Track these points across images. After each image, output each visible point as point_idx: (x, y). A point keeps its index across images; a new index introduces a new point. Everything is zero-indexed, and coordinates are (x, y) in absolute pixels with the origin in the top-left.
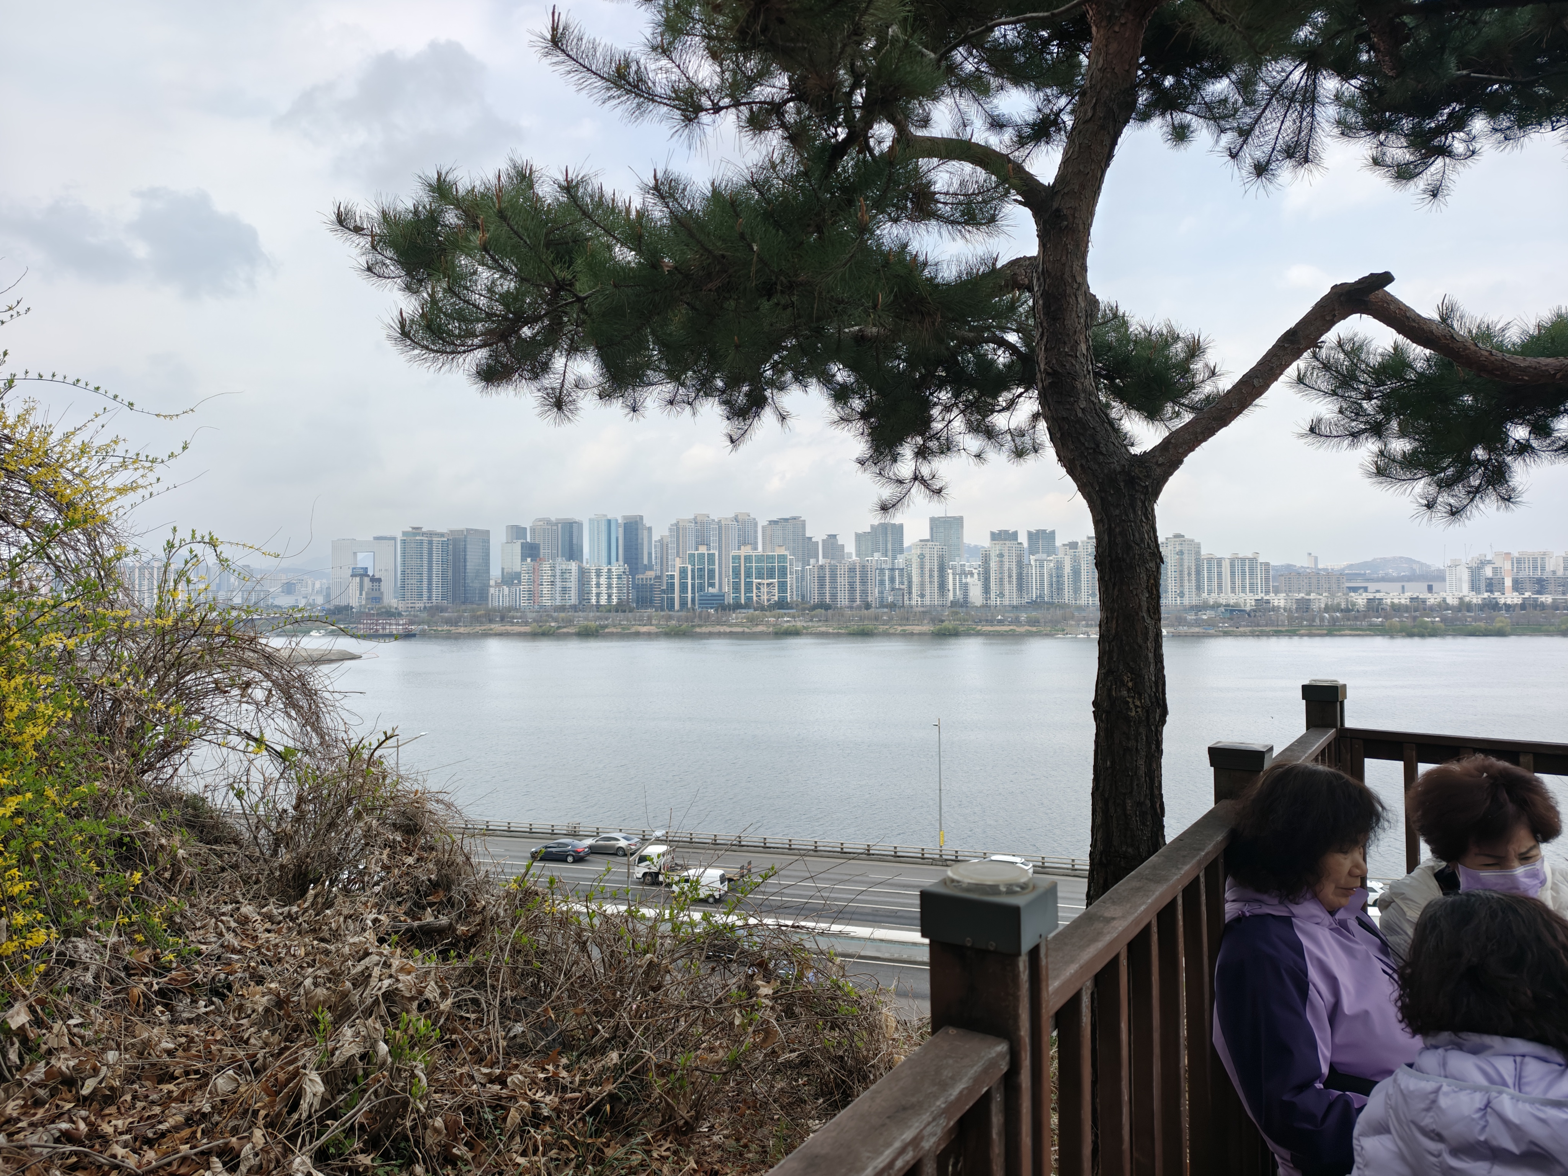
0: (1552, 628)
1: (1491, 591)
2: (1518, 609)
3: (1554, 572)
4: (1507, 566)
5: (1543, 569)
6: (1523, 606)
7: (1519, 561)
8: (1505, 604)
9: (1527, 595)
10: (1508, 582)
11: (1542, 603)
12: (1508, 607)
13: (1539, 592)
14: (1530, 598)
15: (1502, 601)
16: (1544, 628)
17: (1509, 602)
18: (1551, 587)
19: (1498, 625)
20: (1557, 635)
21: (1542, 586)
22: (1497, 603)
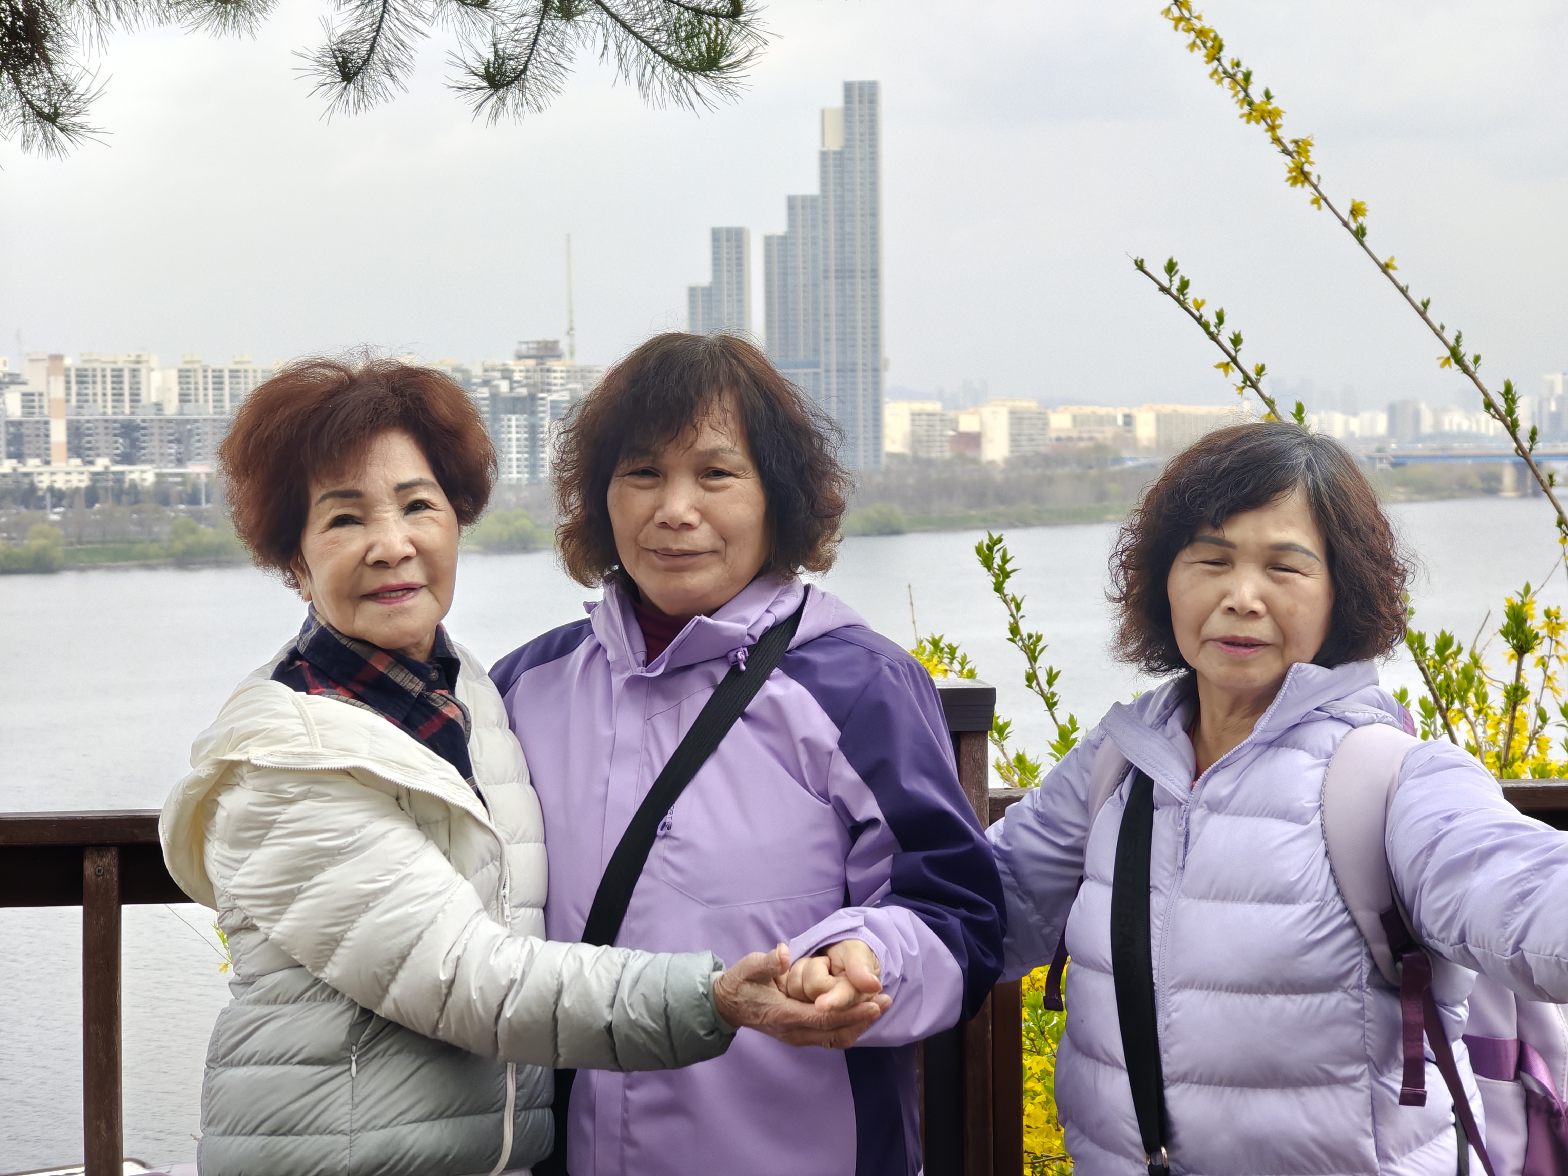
0: (154, 548)
1: (19, 456)
2: (80, 502)
3: (159, 406)
4: (57, 389)
5: (135, 396)
6: (91, 495)
7: (82, 377)
8: (51, 489)
9: (101, 463)
10: (59, 433)
11: (134, 485)
12: (58, 496)
13: (127, 458)
14: (106, 472)
15: (44, 482)
16: (138, 548)
17: (60, 483)
18: (152, 445)
19: (34, 543)
20: (167, 565)
21: (134, 444)
22: (33, 488)
